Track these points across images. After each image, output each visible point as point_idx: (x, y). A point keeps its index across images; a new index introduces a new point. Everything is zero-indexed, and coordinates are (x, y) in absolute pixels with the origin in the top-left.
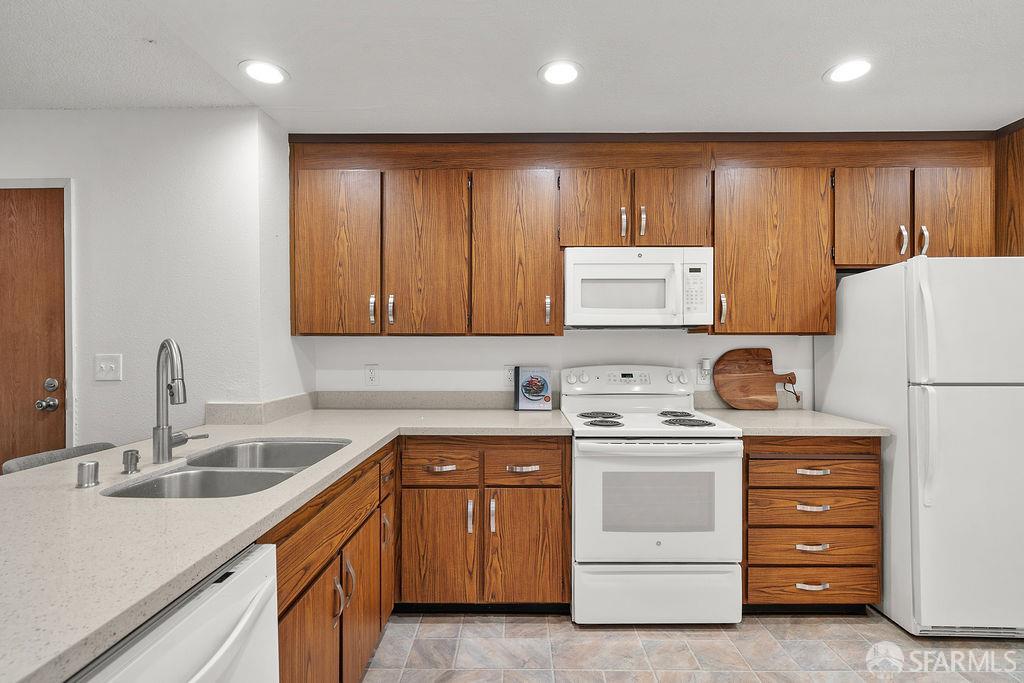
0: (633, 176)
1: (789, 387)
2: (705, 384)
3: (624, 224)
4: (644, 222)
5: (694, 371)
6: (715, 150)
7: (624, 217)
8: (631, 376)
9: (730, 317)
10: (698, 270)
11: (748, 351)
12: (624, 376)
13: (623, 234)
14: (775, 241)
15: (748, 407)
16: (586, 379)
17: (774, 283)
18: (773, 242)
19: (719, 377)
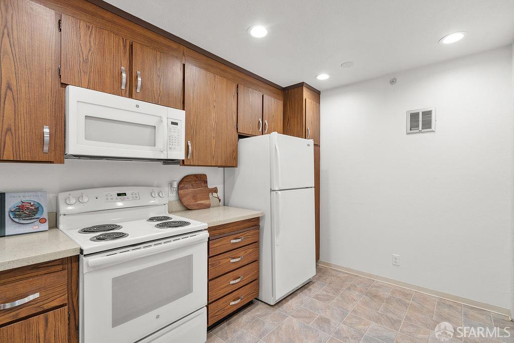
0: (131, 46)
1: (215, 195)
2: (173, 196)
3: (124, 80)
4: (139, 84)
5: (167, 189)
6: (185, 52)
7: (124, 75)
8: (125, 194)
9: (193, 156)
10: (176, 124)
11: (196, 176)
12: (119, 195)
13: (123, 87)
14: (214, 115)
15: (196, 208)
16: (86, 200)
17: (214, 137)
18: (213, 115)
19: (181, 192)
